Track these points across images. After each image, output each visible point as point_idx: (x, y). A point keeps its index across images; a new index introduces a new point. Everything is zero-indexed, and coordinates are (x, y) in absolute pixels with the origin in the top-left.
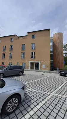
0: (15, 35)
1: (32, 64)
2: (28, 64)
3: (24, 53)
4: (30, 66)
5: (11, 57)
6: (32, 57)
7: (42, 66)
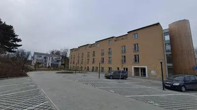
0: (113, 37)
1: (136, 69)
2: (131, 70)
3: (125, 56)
4: (133, 71)
5: (110, 62)
6: (136, 61)
7: (150, 72)
